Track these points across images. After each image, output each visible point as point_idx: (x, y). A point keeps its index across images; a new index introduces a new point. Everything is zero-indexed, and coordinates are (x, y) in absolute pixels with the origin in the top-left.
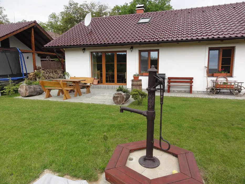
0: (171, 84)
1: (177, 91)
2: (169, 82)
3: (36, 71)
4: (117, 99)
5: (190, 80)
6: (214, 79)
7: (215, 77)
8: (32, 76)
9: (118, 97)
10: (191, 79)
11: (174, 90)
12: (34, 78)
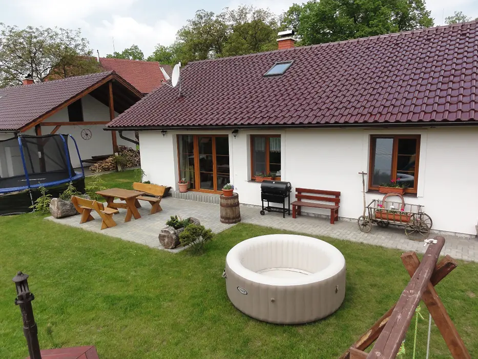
0: (303, 200)
1: (313, 215)
2: (299, 197)
3: (116, 154)
4: (164, 240)
5: (336, 197)
6: (380, 197)
7: (381, 193)
8: (110, 164)
9: (164, 236)
10: (338, 194)
11: (308, 213)
12: (113, 167)
